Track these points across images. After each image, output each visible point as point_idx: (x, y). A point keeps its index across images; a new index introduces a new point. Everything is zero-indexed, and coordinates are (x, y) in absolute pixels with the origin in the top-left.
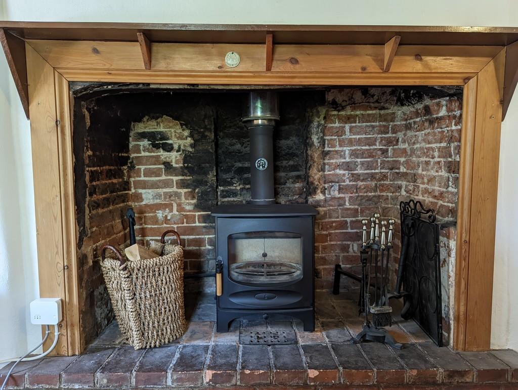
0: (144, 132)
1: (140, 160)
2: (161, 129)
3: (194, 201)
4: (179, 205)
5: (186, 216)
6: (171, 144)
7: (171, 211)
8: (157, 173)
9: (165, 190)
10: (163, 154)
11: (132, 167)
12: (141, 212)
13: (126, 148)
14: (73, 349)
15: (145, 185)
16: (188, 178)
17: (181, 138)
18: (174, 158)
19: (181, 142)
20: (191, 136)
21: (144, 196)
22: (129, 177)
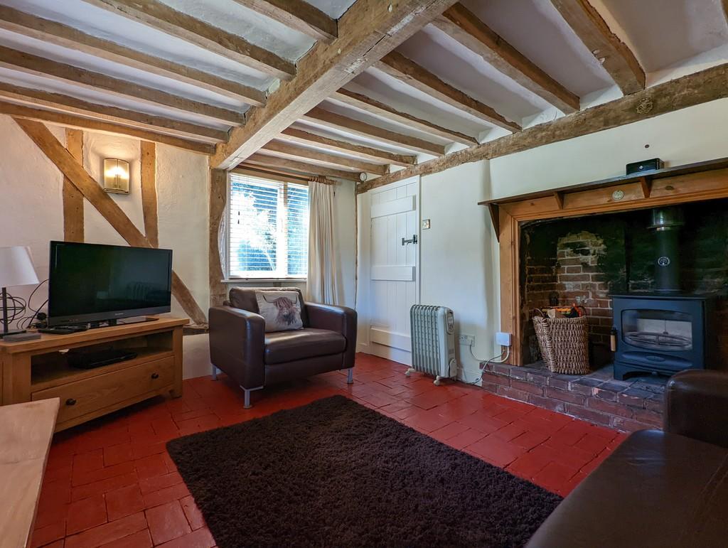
0: (568, 243)
1: (564, 262)
2: (581, 240)
3: (607, 291)
4: (594, 293)
5: (600, 302)
6: (588, 250)
7: (588, 297)
8: (577, 270)
9: (583, 282)
10: (581, 257)
11: (559, 266)
12: (565, 297)
13: (555, 254)
14: (517, 362)
15: (567, 279)
16: (601, 274)
17: (595, 245)
18: (590, 259)
19: (597, 248)
20: (604, 243)
21: (567, 286)
22: (556, 273)
